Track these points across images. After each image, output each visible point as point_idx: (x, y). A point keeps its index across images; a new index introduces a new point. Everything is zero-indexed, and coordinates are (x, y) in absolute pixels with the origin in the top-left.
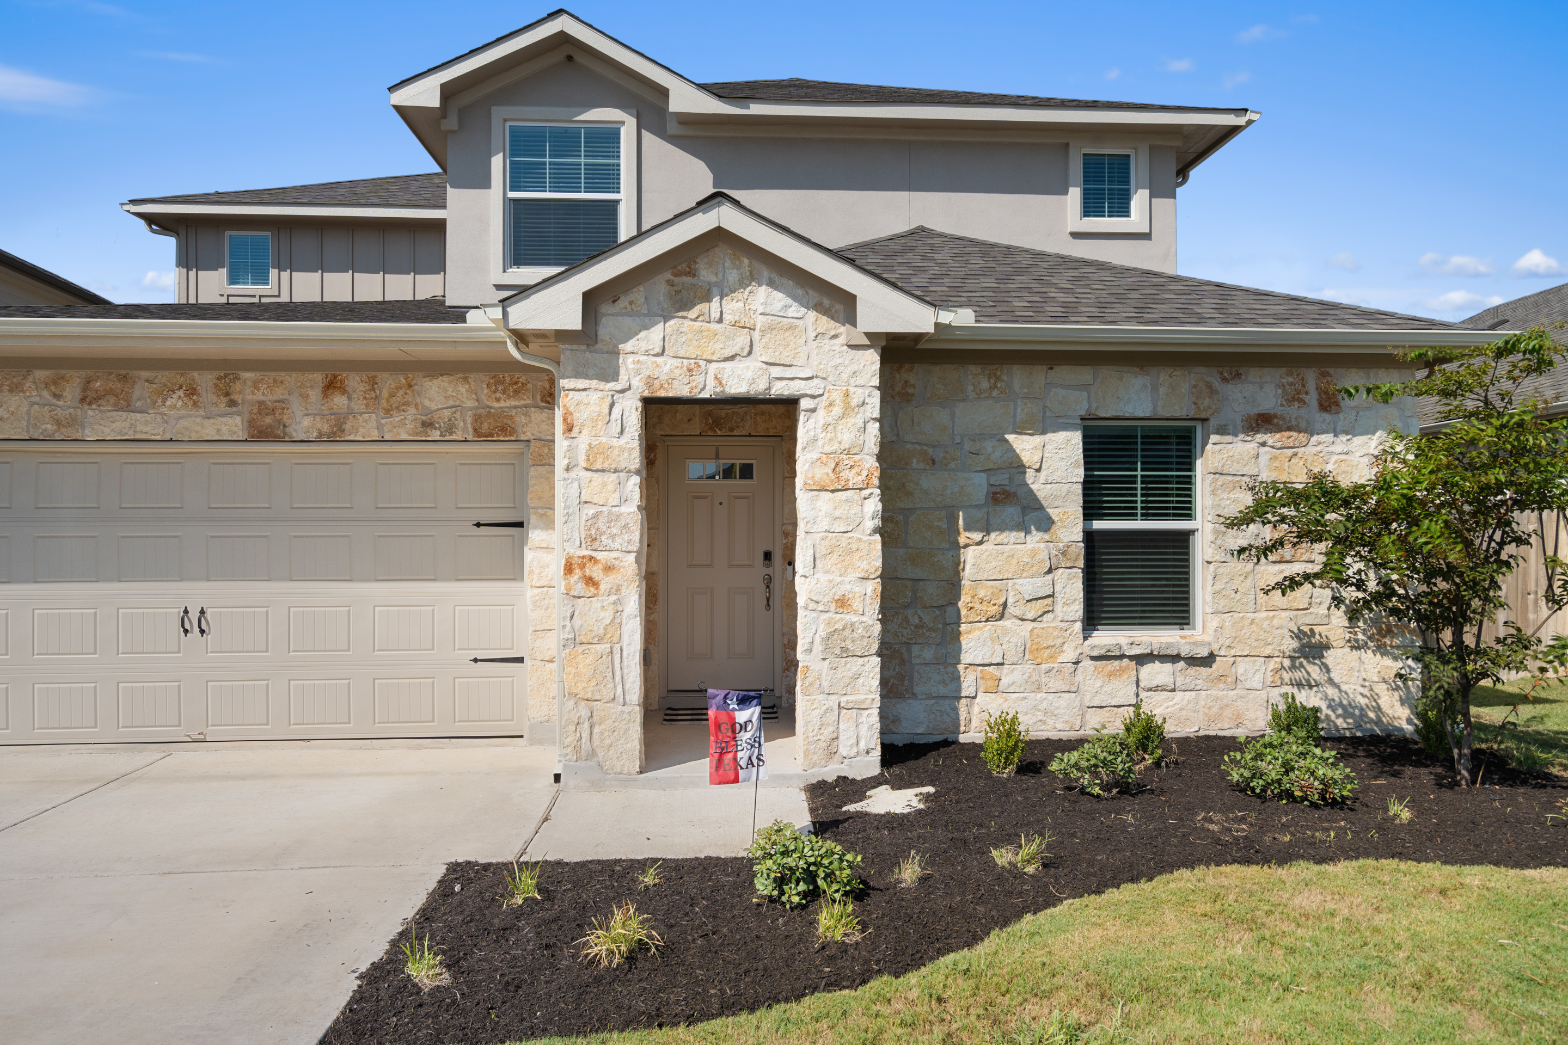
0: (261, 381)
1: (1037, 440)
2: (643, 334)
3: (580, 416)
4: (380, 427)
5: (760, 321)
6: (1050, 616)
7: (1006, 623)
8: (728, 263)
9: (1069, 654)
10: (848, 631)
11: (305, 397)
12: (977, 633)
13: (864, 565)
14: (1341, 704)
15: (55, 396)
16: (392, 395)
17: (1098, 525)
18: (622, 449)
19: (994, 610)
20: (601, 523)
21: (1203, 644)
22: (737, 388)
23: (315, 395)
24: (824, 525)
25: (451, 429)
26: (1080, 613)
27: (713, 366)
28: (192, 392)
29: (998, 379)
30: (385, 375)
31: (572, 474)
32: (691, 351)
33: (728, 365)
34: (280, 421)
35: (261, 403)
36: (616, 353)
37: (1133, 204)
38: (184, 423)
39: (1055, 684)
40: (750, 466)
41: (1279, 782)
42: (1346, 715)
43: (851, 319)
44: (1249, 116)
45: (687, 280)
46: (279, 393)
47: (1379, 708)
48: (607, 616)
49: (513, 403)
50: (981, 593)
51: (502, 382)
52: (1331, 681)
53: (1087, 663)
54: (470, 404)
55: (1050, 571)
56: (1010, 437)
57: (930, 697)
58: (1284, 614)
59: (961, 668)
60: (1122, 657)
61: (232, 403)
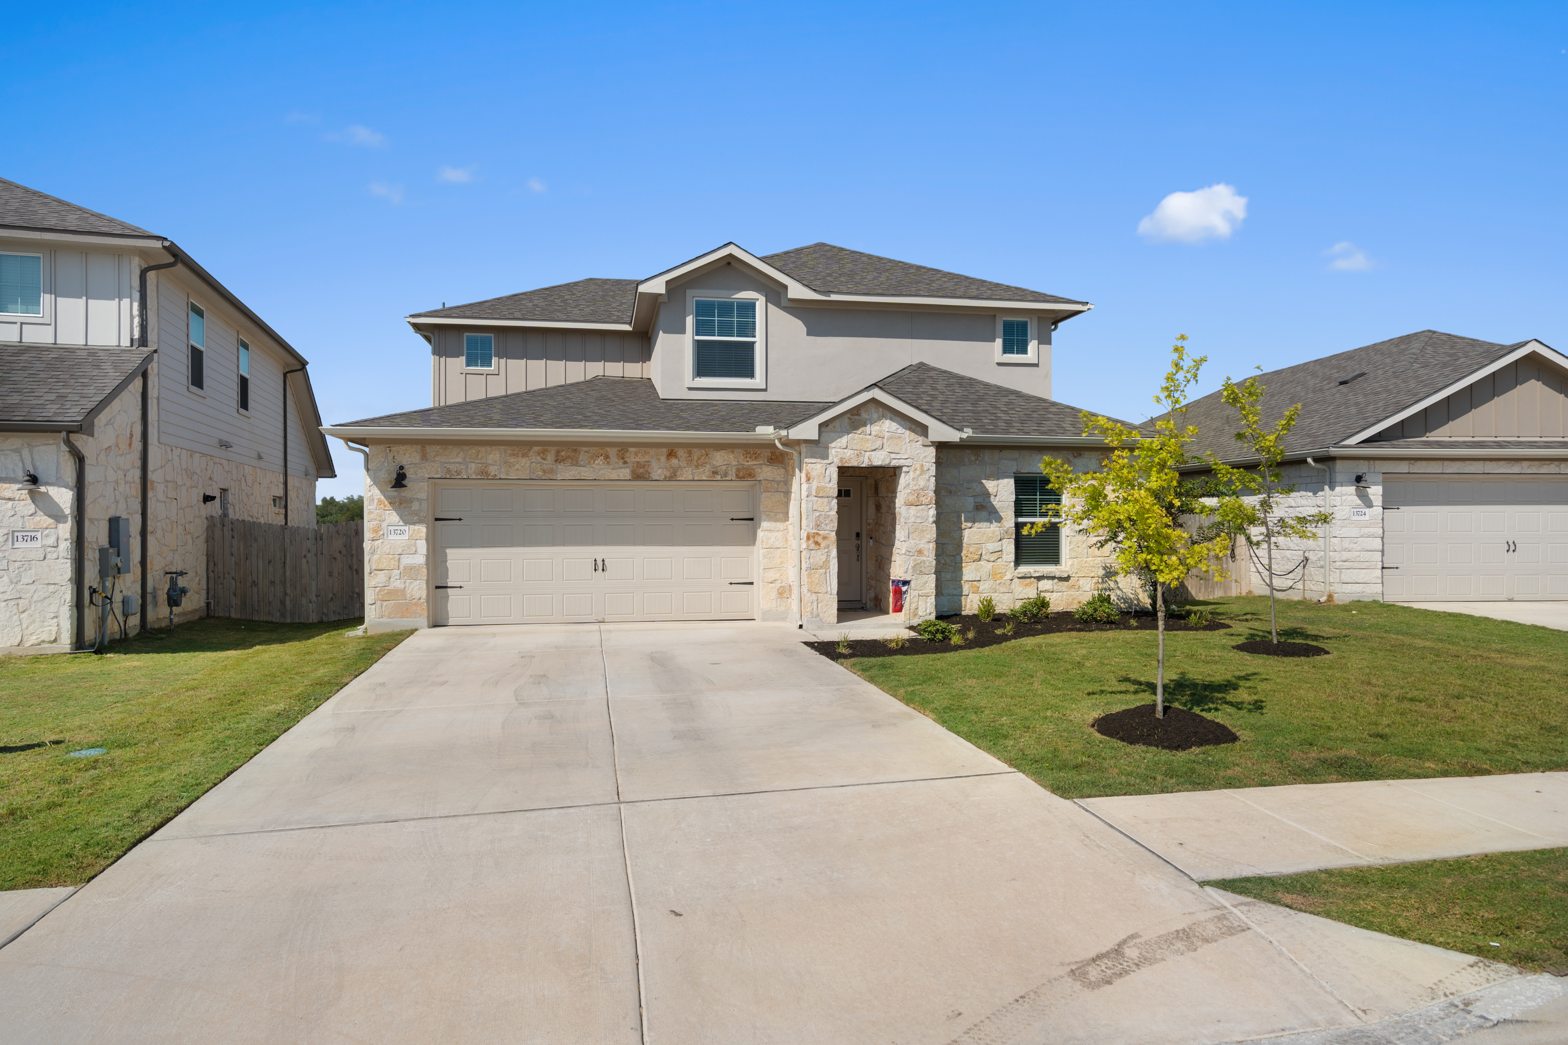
0: (639, 452)
1: (995, 482)
2: (839, 440)
3: (813, 474)
4: (693, 474)
5: (887, 435)
6: (1000, 560)
7: (982, 563)
8: (873, 410)
9: (1009, 576)
10: (922, 564)
11: (659, 460)
12: (969, 567)
13: (929, 536)
14: (1122, 598)
15: (543, 459)
16: (699, 459)
17: (1021, 520)
18: (830, 488)
19: (977, 557)
20: (821, 519)
21: (1065, 571)
22: (877, 463)
23: (663, 459)
24: (912, 520)
25: (726, 475)
26: (1013, 558)
27: (867, 454)
28: (607, 457)
29: (979, 456)
30: (696, 450)
31: (809, 499)
32: (858, 447)
33: (873, 453)
34: (647, 471)
35: (638, 462)
36: (827, 448)
37: (1029, 348)
38: (602, 472)
39: (1003, 589)
40: (849, 491)
41: (1092, 615)
42: (1125, 603)
43: (926, 435)
44: (1089, 306)
45: (857, 417)
46: (647, 458)
47: (1138, 599)
48: (824, 558)
49: (754, 463)
50: (971, 550)
51: (749, 453)
52: (1118, 588)
53: (1016, 580)
54: (734, 463)
55: (1000, 540)
56: (984, 481)
57: (949, 595)
58: (1099, 559)
59: (962, 582)
60: (1031, 577)
61: (625, 463)
